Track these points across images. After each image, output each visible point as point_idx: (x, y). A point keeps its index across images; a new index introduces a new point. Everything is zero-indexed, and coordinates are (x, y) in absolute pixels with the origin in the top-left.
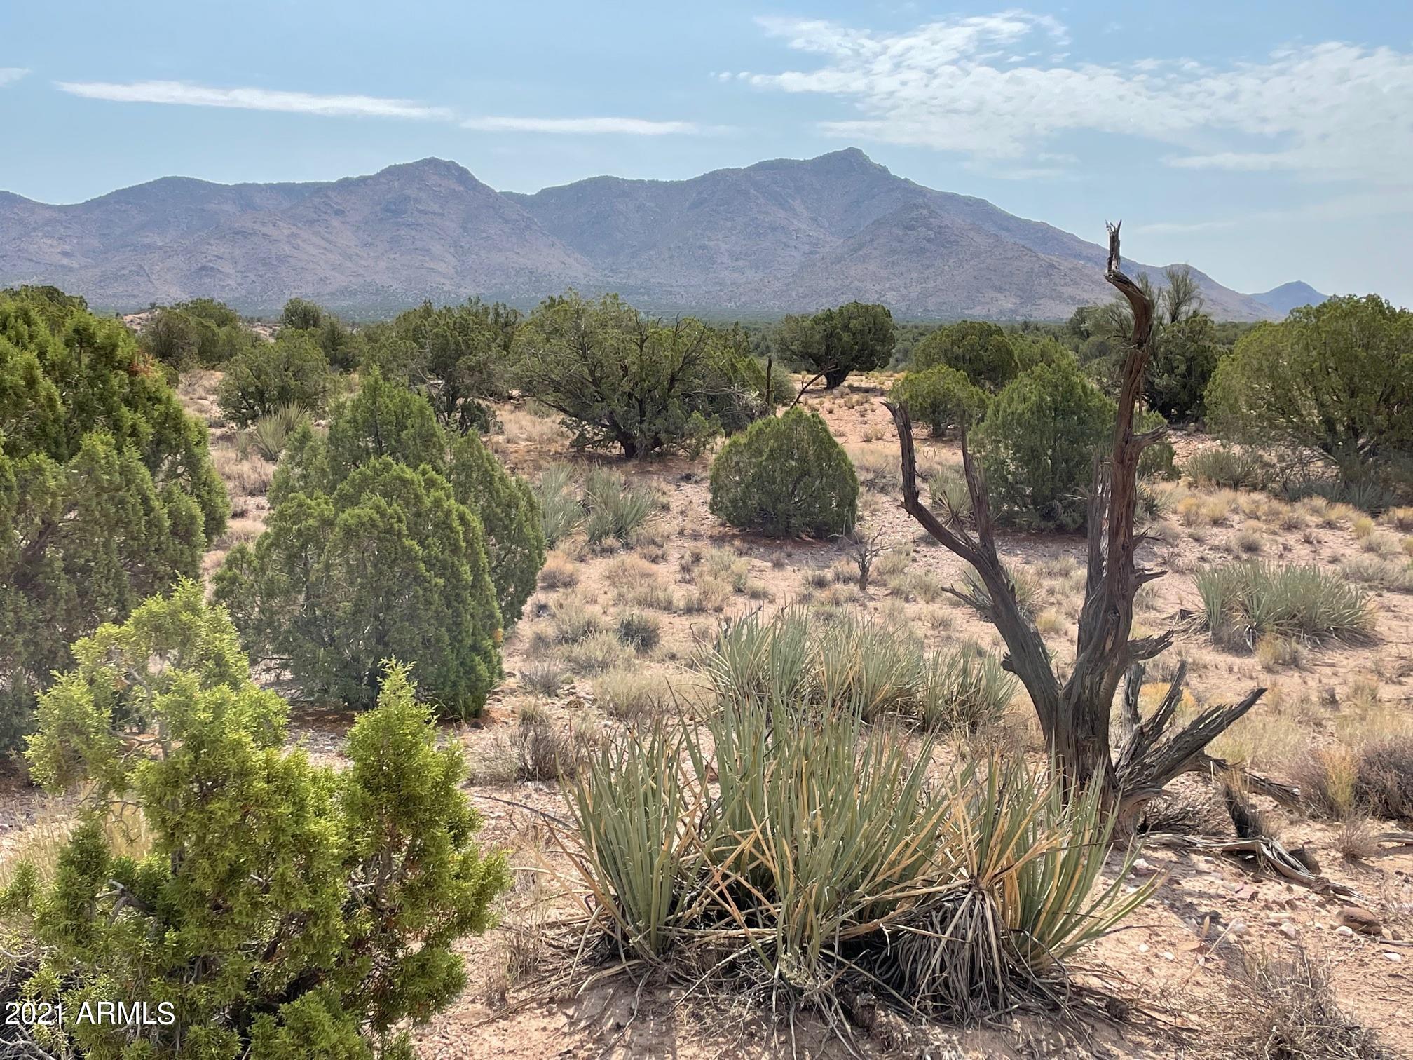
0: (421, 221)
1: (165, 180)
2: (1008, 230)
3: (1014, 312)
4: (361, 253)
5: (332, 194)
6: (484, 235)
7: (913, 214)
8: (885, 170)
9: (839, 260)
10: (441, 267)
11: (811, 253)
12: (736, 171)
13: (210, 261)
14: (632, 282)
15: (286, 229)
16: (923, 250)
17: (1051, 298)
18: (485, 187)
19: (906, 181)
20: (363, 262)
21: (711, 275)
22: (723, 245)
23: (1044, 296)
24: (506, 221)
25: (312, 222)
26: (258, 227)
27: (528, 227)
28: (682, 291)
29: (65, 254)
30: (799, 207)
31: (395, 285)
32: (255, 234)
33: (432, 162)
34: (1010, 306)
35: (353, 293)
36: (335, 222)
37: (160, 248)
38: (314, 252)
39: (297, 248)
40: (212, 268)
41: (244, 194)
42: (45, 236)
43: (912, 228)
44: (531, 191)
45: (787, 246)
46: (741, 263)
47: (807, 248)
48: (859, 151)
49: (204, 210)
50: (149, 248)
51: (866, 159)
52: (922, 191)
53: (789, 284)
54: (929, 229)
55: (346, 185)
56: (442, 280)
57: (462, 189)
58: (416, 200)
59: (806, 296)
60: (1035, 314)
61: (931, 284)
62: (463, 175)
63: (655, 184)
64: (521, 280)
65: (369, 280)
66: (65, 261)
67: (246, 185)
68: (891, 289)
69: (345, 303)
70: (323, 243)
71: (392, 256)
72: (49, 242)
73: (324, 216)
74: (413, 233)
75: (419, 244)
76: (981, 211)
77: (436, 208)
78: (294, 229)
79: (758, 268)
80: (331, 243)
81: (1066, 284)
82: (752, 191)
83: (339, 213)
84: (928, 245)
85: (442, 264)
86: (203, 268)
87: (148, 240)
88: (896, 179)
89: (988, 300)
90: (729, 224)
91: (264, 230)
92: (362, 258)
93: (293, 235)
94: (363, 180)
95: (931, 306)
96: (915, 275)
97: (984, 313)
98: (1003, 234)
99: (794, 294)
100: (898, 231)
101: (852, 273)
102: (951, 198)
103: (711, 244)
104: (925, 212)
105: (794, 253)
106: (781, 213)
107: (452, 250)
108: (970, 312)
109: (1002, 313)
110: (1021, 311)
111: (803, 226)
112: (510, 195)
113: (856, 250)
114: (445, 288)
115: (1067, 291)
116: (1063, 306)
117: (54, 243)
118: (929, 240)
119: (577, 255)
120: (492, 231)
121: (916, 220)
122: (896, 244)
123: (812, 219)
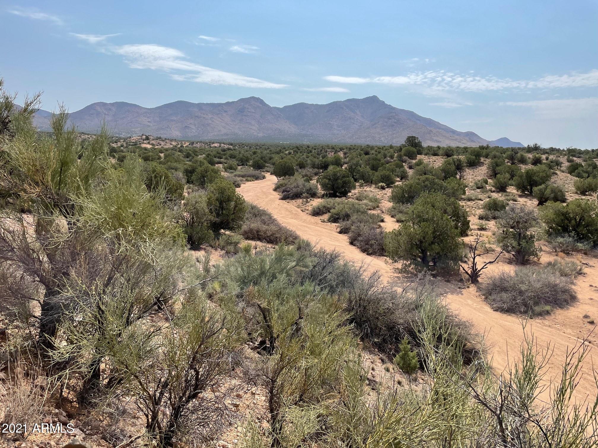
0: (249, 114)
4: (231, 123)
5: (223, 106)
6: (267, 119)
7: (391, 115)
8: (384, 102)
9: (368, 128)
10: (254, 128)
11: (361, 126)
12: (340, 101)
13: (188, 125)
14: (308, 133)
15: (210, 116)
16: (393, 126)
17: (430, 140)
18: (268, 105)
20: (231, 126)
21: (331, 132)
22: (335, 123)
23: (428, 140)
24: (273, 115)
25: (218, 114)
26: (202, 115)
27: (279, 117)
28: (322, 136)
29: (149, 122)
30: (358, 112)
31: (240, 133)
32: (201, 117)
33: (253, 98)
36: (224, 114)
37: (175, 121)
38: (218, 122)
39: (213, 121)
40: (188, 127)
41: (200, 106)
42: (144, 117)
43: (390, 119)
44: (281, 106)
45: (354, 123)
46: (340, 128)
47: (359, 124)
48: (376, 97)
49: (188, 110)
50: (172, 120)
51: (378, 98)
52: (394, 108)
53: (353, 135)
54: (395, 119)
55: (228, 103)
56: (253, 132)
57: (261, 105)
58: (248, 108)
59: (357, 138)
62: (262, 102)
63: (317, 105)
64: (276, 132)
65: (233, 131)
66: (149, 124)
67: (200, 103)
68: (383, 137)
70: (221, 120)
71: (240, 124)
73: (221, 113)
74: (246, 118)
75: (248, 121)
76: (411, 114)
77: (253, 111)
78: (212, 116)
79: (345, 130)
80: (222, 120)
81: (435, 136)
82: (345, 108)
83: (225, 112)
86: (186, 127)
87: (172, 118)
88: (387, 105)
90: (337, 117)
91: (204, 116)
93: (212, 118)
94: (233, 102)
96: (390, 133)
99: (354, 137)
100: (386, 120)
101: (372, 132)
102: (403, 111)
103: (332, 123)
104: (394, 114)
105: (356, 126)
106: (353, 114)
107: (257, 123)
111: (359, 118)
112: (275, 108)
113: (373, 125)
114: (254, 134)
115: (435, 138)
116: (433, 143)
117: (146, 119)
118: (395, 123)
119: (293, 125)
120: (269, 118)
121: (391, 117)
122: (385, 124)
123: (362, 116)
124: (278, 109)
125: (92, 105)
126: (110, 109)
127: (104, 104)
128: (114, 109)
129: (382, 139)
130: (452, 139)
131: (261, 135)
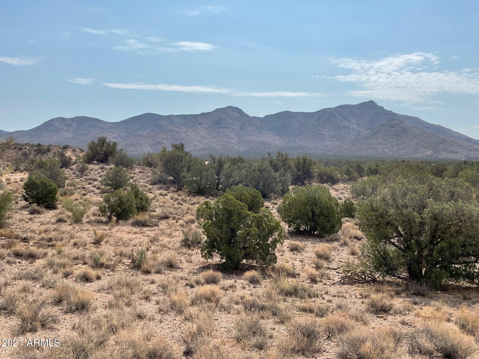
0: (227, 126)
1: (145, 114)
2: (426, 127)
3: (432, 155)
4: (207, 137)
5: (198, 118)
6: (247, 131)
7: (394, 122)
8: (382, 108)
9: (368, 138)
10: (233, 141)
11: (357, 136)
12: (331, 109)
13: (160, 140)
14: (296, 146)
15: (184, 129)
16: (397, 135)
17: (444, 151)
18: (247, 115)
19: (390, 111)
20: (208, 140)
21: (323, 143)
22: (327, 133)
23: (442, 150)
24: (254, 126)
25: (192, 127)
26: (175, 129)
27: (261, 128)
28: (313, 148)
29: (114, 138)
30: (353, 121)
31: (218, 147)
32: (174, 131)
33: (230, 107)
34: (430, 154)
35: (205, 150)
36: (199, 127)
37: (144, 136)
38: (193, 137)
39: (187, 135)
40: (161, 142)
41: (170, 118)
42: (108, 132)
43: (393, 127)
44: (262, 116)
45: (349, 133)
46: (333, 139)
47: (356, 134)
48: (373, 102)
49: (157, 124)
50: (141, 136)
51: (376, 104)
52: (396, 115)
53: (350, 146)
54: (399, 127)
55: (203, 115)
56: (233, 146)
57: (239, 116)
58: (225, 119)
59: (356, 150)
60: (439, 156)
61: (401, 146)
62: (240, 111)
63: (303, 113)
64: (259, 145)
65: (210, 145)
67: (170, 115)
68: (387, 148)
69: (203, 153)
70: (195, 134)
71: (217, 138)
72: (110, 134)
73: (196, 125)
74: (224, 130)
75: (226, 134)
76: (416, 121)
77: (232, 122)
78: (186, 129)
79: (339, 141)
80: (198, 133)
81: (449, 146)
82: (337, 115)
83: (200, 124)
84: (399, 133)
85: (233, 140)
86: (158, 142)
87: (140, 133)
88: (386, 111)
89: (422, 152)
90: (329, 126)
91: (177, 130)
92: (208, 138)
93: (186, 131)
94: (208, 113)
95: (401, 153)
96: (395, 143)
97: (421, 156)
98: (425, 129)
99: (352, 149)
100: (388, 128)
101: (373, 142)
102: (406, 117)
103: (323, 133)
104: (398, 122)
105: (351, 136)
106: (347, 122)
107: (237, 136)
108: (416, 156)
109: (427, 156)
110: (434, 155)
111: (355, 127)
112: (255, 117)
113: (374, 135)
114: (235, 148)
115: (450, 148)
116: (449, 154)
117: (111, 134)
118: (400, 131)
119: (277, 137)
120: (250, 129)
121: (395, 124)
122: (388, 132)
123: (357, 124)
124: (258, 118)
125: (51, 120)
126: (70, 125)
127: (62, 120)
128: (74, 124)
129: (386, 150)
130: (470, 149)
131: (242, 149)
